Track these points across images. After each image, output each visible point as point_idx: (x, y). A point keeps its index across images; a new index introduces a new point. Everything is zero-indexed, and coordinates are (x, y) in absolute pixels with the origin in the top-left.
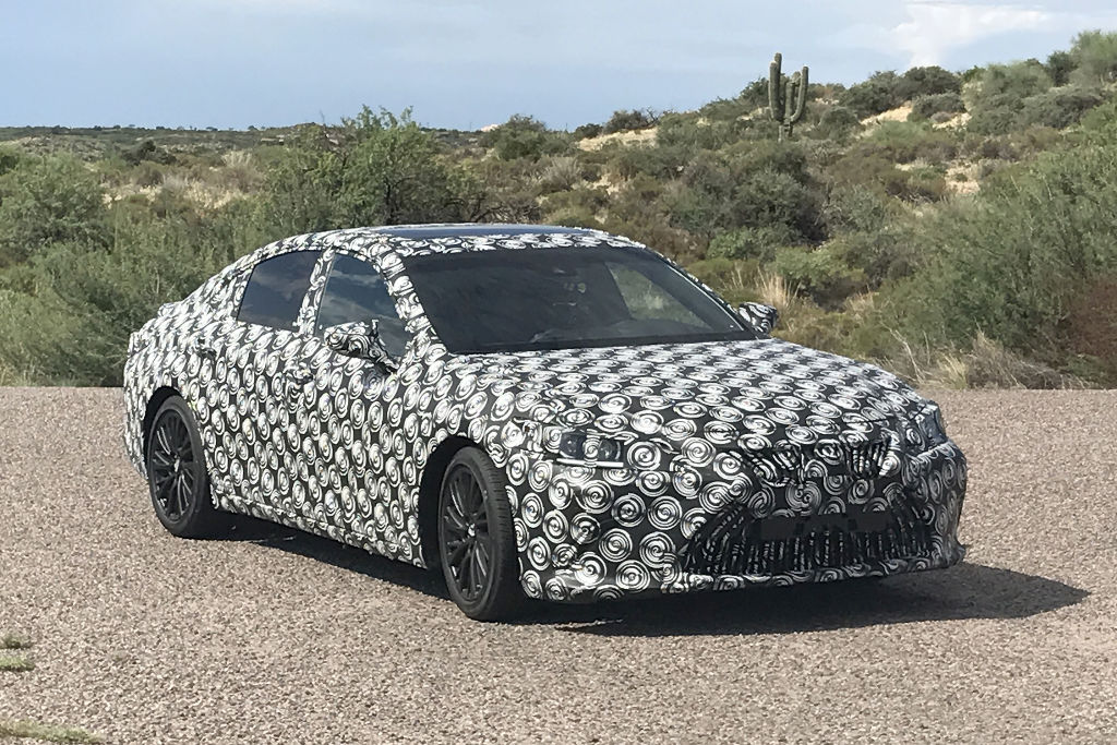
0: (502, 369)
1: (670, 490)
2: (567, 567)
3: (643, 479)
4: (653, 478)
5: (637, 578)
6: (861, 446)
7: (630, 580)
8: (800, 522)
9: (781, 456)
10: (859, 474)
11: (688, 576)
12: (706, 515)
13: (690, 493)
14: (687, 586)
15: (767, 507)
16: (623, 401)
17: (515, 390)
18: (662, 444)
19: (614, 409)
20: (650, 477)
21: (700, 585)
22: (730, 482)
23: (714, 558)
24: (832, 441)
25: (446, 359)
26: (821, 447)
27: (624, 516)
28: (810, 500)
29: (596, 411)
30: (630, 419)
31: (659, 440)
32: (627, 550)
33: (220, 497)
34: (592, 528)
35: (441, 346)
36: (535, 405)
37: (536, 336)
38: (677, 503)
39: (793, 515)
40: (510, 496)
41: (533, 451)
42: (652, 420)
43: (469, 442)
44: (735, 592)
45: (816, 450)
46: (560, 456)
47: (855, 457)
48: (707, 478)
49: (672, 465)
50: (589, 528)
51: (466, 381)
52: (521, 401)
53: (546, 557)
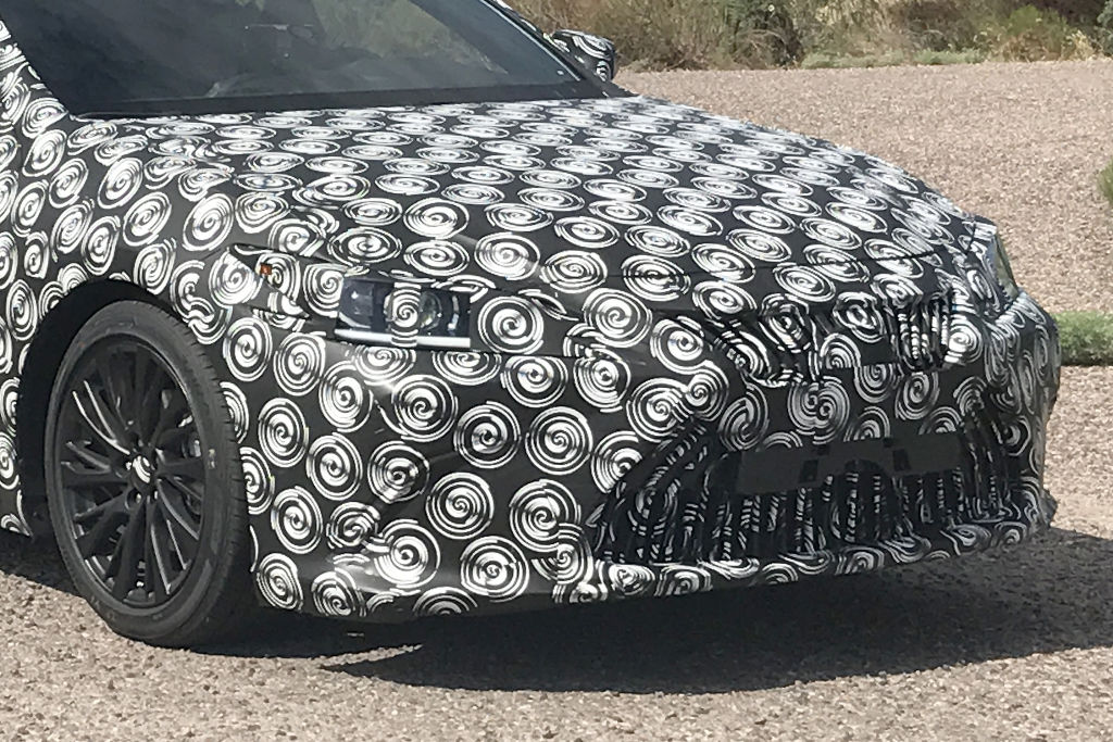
0: (190, 149)
1: (570, 395)
2: (358, 549)
3: (515, 372)
4: (534, 373)
5: (504, 573)
6: (911, 306)
7: (490, 577)
8: (811, 458)
9: (774, 324)
10: (913, 361)
11: (607, 568)
12: (641, 446)
13: (607, 400)
14: (603, 588)
15: (753, 429)
16: (452, 214)
17: (231, 189)
18: (542, 300)
19: (436, 229)
20: (528, 368)
21: (629, 588)
22: (686, 379)
23: (650, 531)
24: (861, 296)
25: (66, 126)
26: (846, 307)
27: (478, 447)
28: (831, 412)
29: (400, 232)
30: (471, 250)
31: (537, 293)
32: (483, 516)
34: (414, 472)
35: (54, 102)
36: (278, 221)
37: (216, 85)
38: (583, 420)
39: (799, 443)
40: (230, 402)
41: (281, 312)
42: (517, 254)
43: (139, 291)
44: (693, 600)
45: (836, 314)
46: (340, 324)
47: (903, 327)
48: (640, 371)
49: (567, 343)
50: (406, 470)
51: (120, 170)
52: (249, 212)
53: (313, 528)
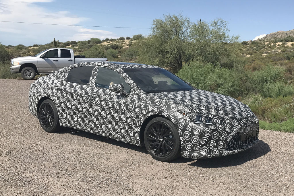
1: (225, 130)
2: (198, 150)
3: (218, 127)
4: (220, 127)
5: (216, 153)
8: (247, 136)
9: (243, 120)
11: (228, 151)
12: (232, 136)
13: (228, 130)
14: (228, 154)
15: (243, 133)
18: (219, 118)
19: (203, 108)
21: (231, 154)
22: (237, 127)
25: (146, 94)
27: (214, 137)
28: (248, 130)
29: (200, 109)
30: (209, 111)
32: (214, 146)
33: (63, 123)
35: (143, 91)
36: (184, 108)
38: (226, 133)
39: (246, 134)
41: (187, 120)
42: (214, 112)
43: (163, 116)
44: (237, 154)
46: (196, 121)
48: (232, 126)
49: (223, 123)
50: (206, 140)
51: (157, 100)
52: (179, 106)
53: (192, 148)
